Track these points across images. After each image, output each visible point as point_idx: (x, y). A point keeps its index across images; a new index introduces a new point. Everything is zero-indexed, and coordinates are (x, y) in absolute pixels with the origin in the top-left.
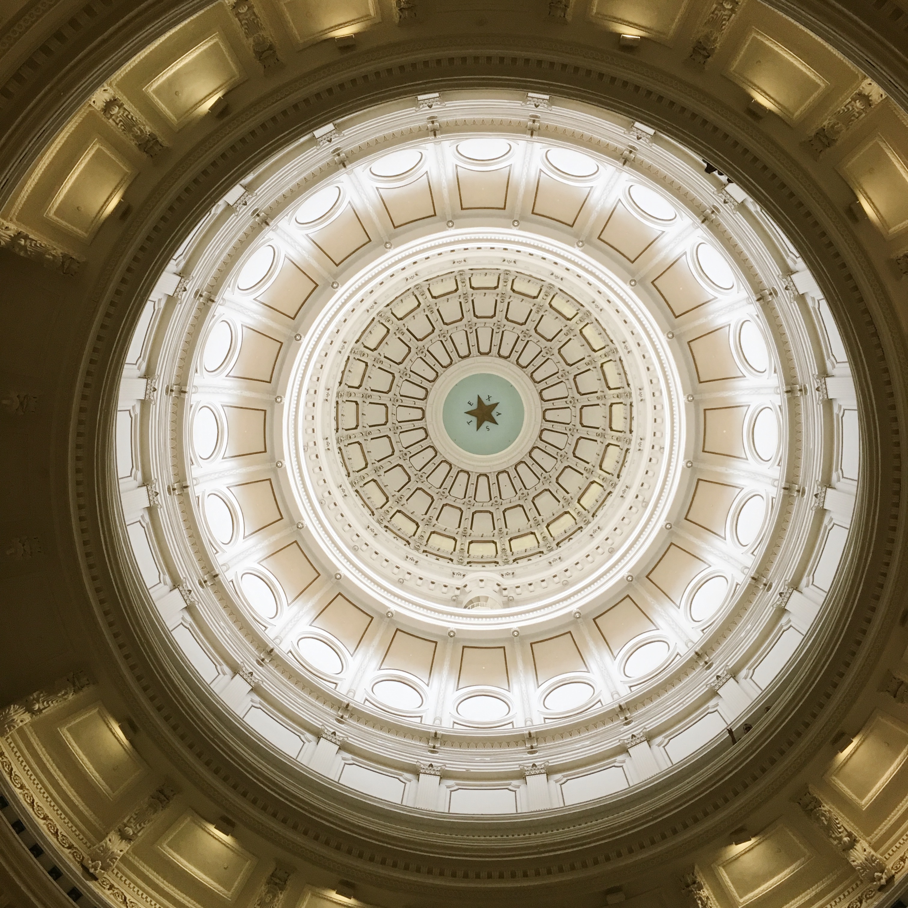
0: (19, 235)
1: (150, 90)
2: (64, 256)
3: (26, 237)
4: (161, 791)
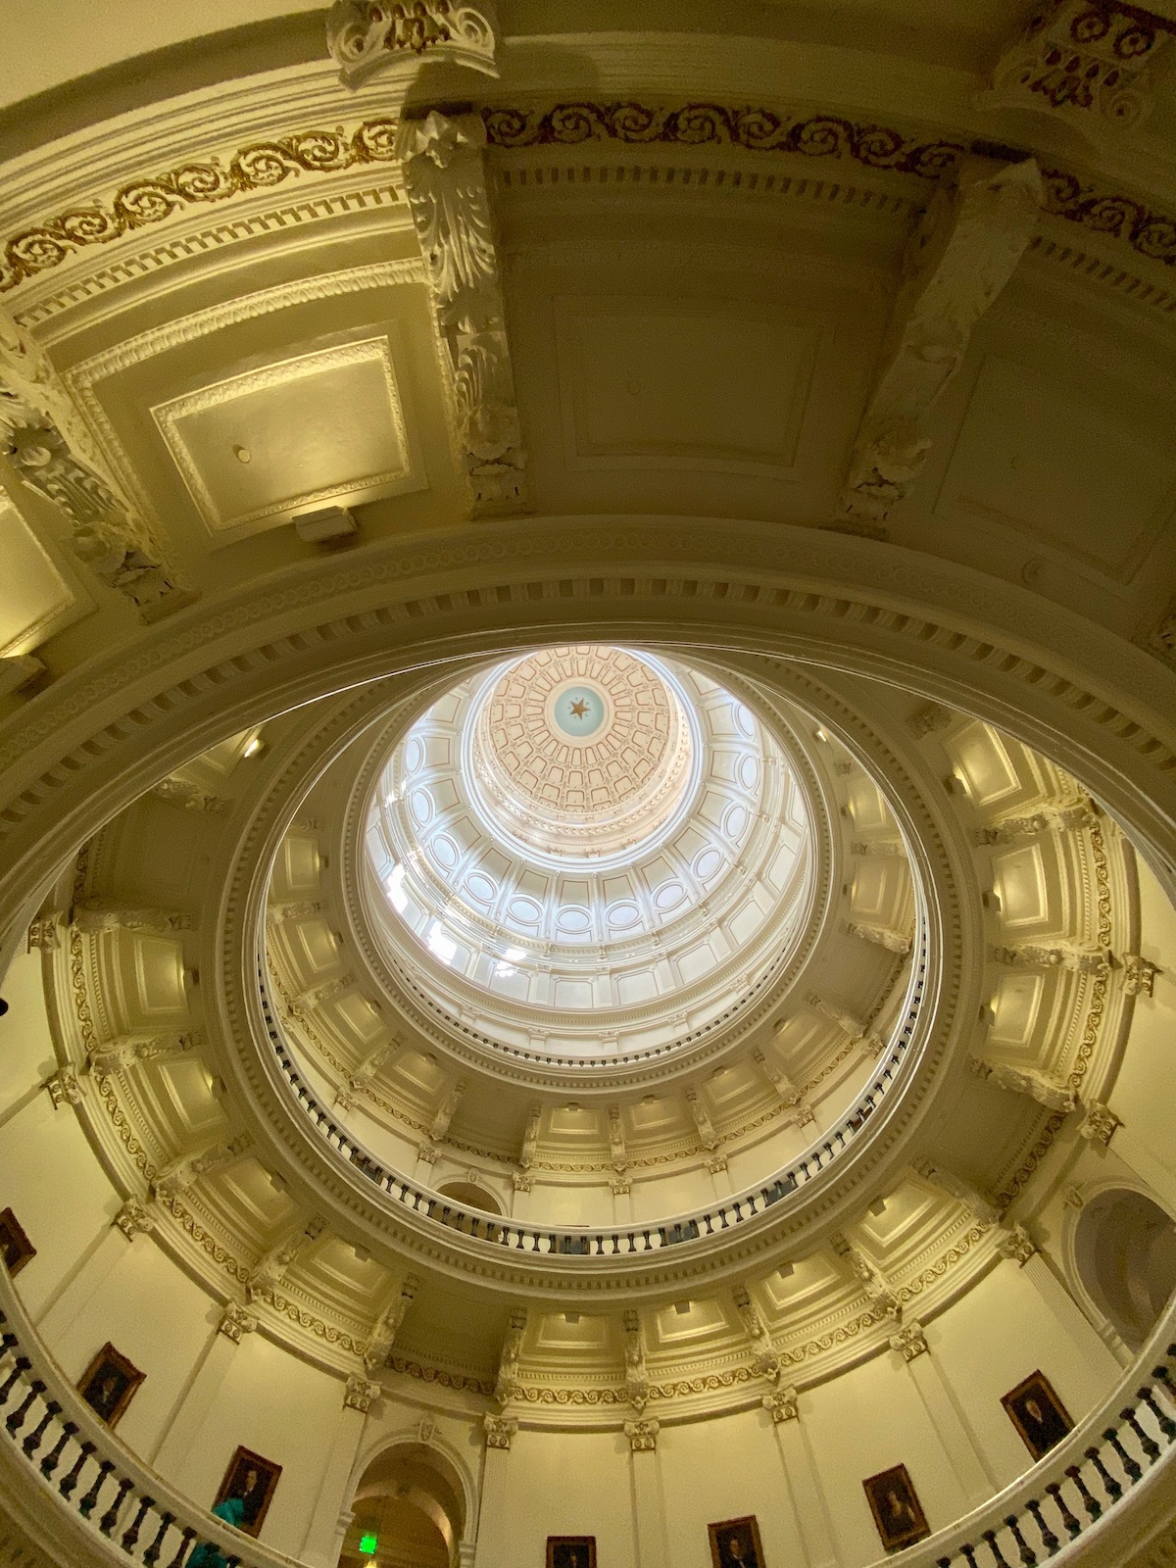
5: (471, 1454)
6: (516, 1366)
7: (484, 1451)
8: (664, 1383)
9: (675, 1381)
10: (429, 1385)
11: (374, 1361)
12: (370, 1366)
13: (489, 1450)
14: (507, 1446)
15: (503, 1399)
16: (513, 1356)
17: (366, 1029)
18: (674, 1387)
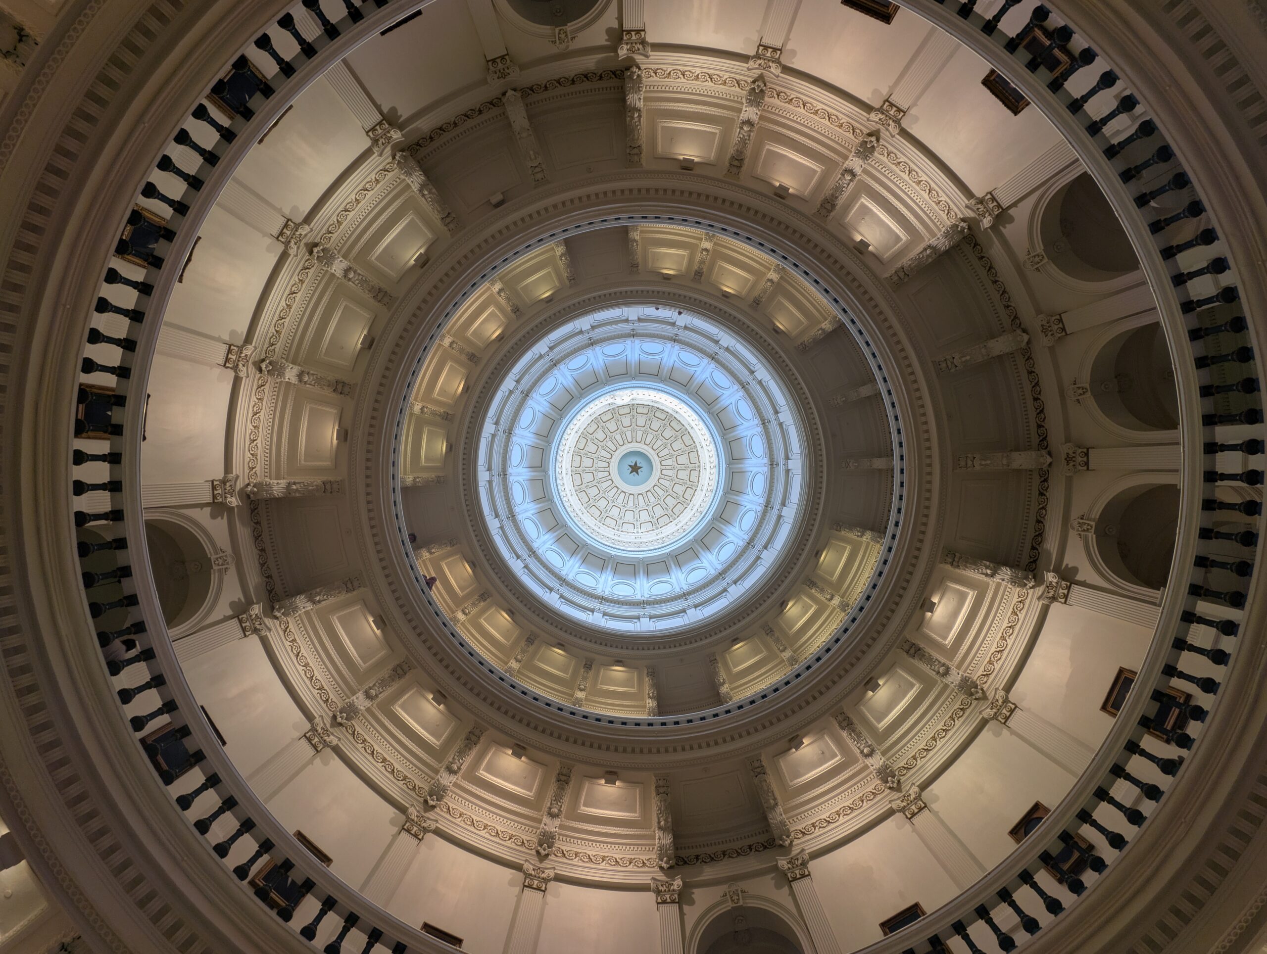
0: (861, 537)
1: (815, 606)
2: (840, 531)
3: (858, 536)
4: (758, 304)
5: (223, 609)
6: (309, 606)
7: (231, 618)
8: (361, 732)
9: (369, 740)
10: (254, 547)
11: (255, 489)
12: (249, 488)
13: (235, 622)
14: (247, 633)
15: (279, 610)
16: (318, 598)
17: (443, 391)
18: (364, 741)
